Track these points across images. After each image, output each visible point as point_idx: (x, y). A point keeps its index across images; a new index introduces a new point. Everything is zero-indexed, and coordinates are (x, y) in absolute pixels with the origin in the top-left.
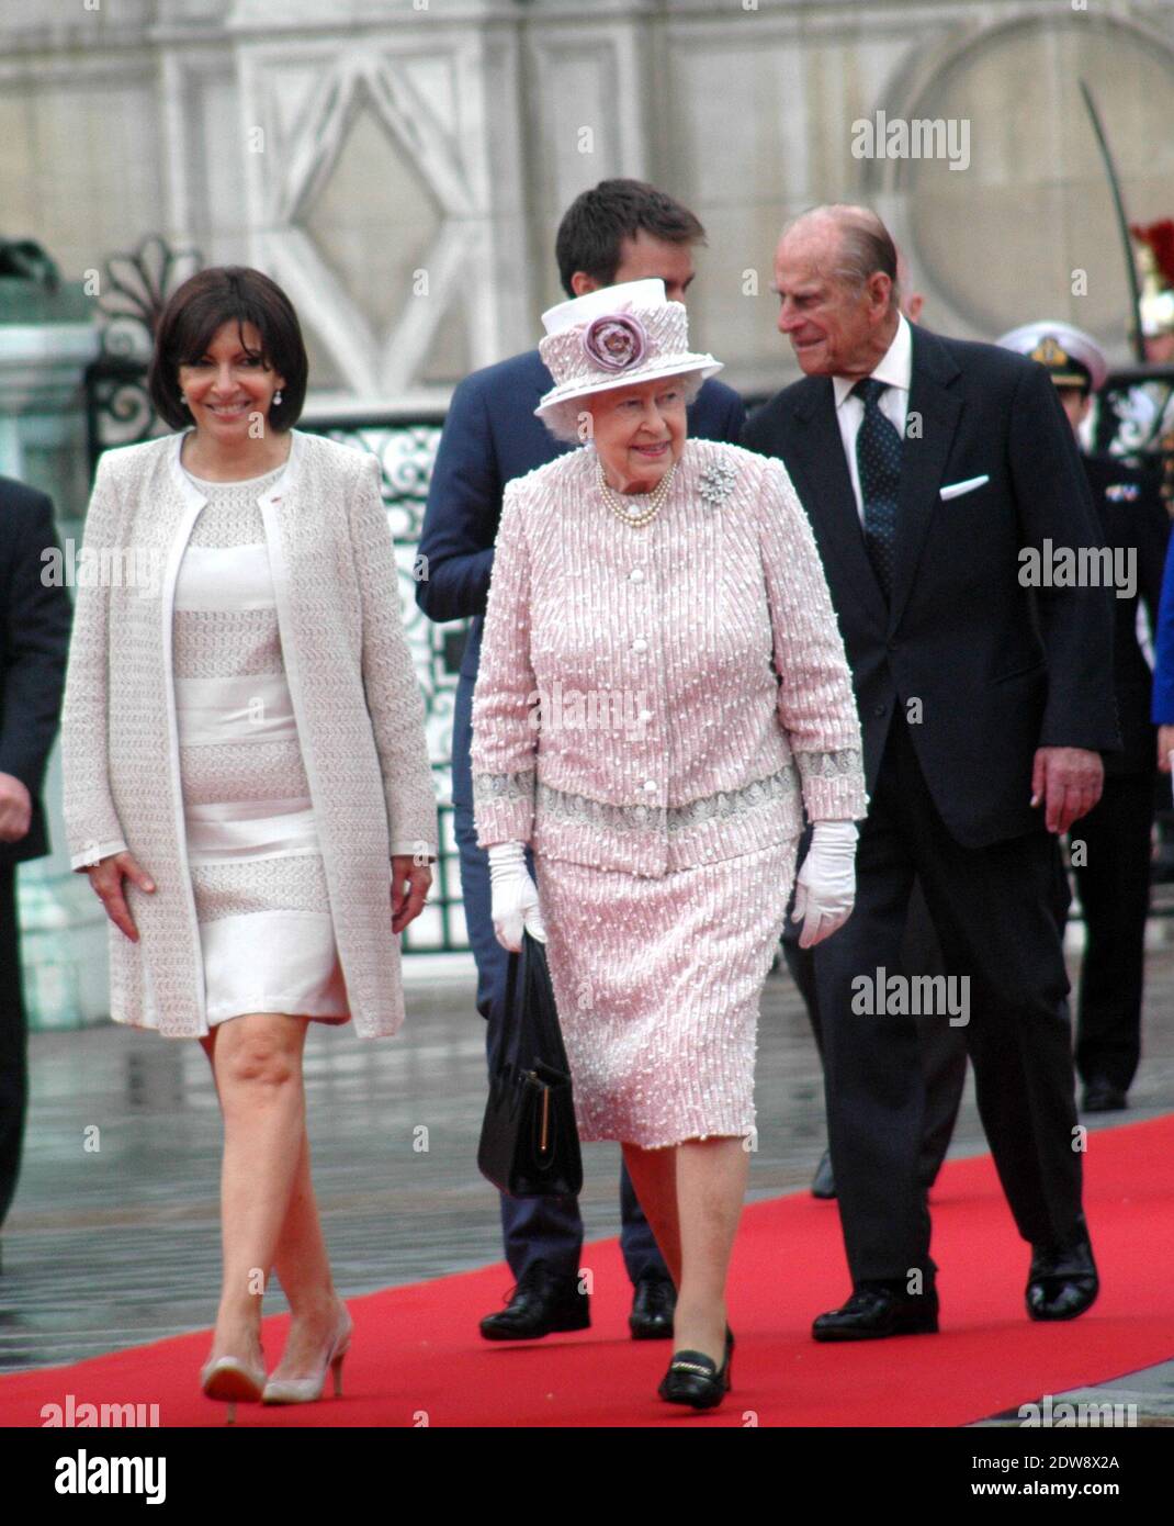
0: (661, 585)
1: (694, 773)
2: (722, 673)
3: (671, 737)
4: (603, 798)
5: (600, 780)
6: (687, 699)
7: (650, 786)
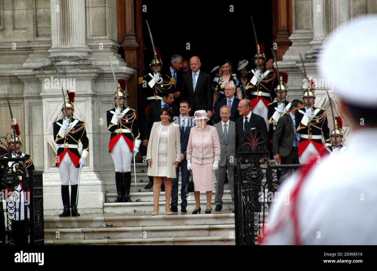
0: (203, 138)
1: (205, 155)
2: (207, 146)
3: (202, 151)
4: (197, 157)
5: (196, 155)
6: (204, 148)
7: (200, 156)
